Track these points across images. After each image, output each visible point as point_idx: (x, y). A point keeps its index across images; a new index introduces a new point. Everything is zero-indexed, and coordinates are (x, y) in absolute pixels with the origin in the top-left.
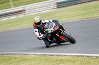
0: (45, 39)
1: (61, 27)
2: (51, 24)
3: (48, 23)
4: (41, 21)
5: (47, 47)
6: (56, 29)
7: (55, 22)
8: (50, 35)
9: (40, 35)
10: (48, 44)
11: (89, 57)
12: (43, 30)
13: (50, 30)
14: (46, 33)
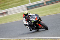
13: (33, 20)
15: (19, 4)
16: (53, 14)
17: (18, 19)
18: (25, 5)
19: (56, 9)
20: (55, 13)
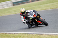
0: (28, 23)
1: (38, 15)
2: (32, 13)
3: (30, 12)
4: (25, 11)
5: (30, 28)
6: (35, 16)
7: (35, 11)
8: (31, 20)
9: (25, 20)
10: (30, 26)
11: (32, 34)
12: (27, 17)
13: (31, 17)
14: (28, 19)
16: (38, 10)
17: (4, 14)
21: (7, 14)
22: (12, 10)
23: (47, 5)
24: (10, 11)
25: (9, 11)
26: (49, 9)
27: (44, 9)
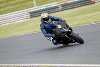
15: (17, 8)
16: (73, 25)
18: (27, 10)
19: (79, 17)
20: (77, 23)
21: (21, 33)
22: (29, 26)
23: (89, 15)
24: (25, 27)
25: (23, 27)
26: (92, 23)
27: (84, 22)
